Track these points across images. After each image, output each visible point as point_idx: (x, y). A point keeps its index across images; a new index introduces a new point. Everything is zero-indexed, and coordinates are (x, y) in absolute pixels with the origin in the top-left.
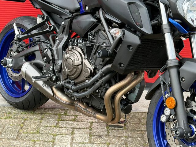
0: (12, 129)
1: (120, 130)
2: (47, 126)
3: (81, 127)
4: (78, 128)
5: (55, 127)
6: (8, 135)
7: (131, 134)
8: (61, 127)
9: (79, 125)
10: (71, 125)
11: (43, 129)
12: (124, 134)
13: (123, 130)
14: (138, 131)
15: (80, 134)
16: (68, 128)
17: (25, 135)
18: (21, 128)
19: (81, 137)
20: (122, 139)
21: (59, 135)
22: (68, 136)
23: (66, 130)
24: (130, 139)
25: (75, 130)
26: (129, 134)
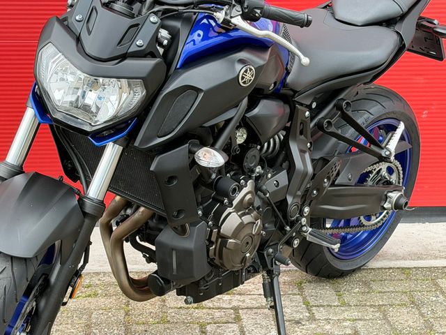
0: (110, 318)
1: (334, 306)
2: (181, 308)
3: (250, 305)
4: (247, 308)
5: (196, 308)
6: (106, 330)
7: (360, 314)
8: (210, 309)
9: (244, 301)
10: (230, 303)
11: (173, 314)
12: (346, 315)
13: (341, 306)
14: (371, 306)
15: (252, 319)
16: (224, 308)
17: (141, 328)
18: (127, 314)
19: (259, 326)
20: (345, 324)
21: (211, 323)
22: (230, 325)
23: (223, 313)
24: (361, 323)
25: (240, 311)
26: (356, 314)
